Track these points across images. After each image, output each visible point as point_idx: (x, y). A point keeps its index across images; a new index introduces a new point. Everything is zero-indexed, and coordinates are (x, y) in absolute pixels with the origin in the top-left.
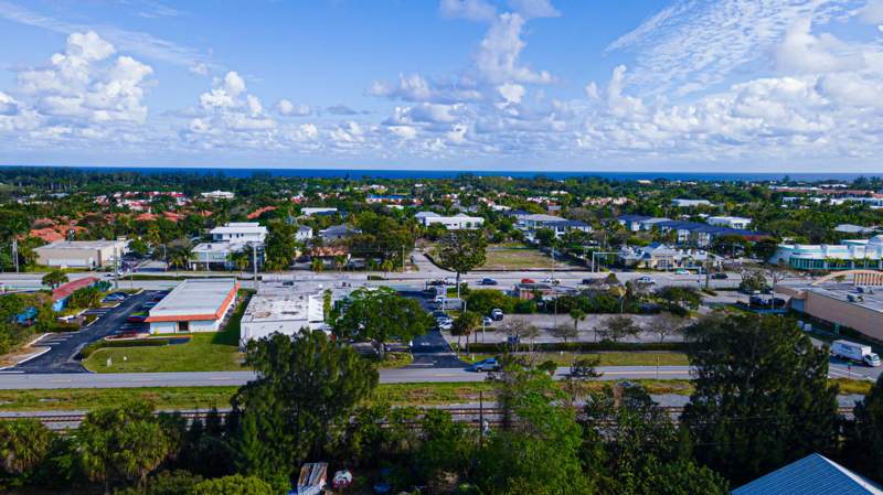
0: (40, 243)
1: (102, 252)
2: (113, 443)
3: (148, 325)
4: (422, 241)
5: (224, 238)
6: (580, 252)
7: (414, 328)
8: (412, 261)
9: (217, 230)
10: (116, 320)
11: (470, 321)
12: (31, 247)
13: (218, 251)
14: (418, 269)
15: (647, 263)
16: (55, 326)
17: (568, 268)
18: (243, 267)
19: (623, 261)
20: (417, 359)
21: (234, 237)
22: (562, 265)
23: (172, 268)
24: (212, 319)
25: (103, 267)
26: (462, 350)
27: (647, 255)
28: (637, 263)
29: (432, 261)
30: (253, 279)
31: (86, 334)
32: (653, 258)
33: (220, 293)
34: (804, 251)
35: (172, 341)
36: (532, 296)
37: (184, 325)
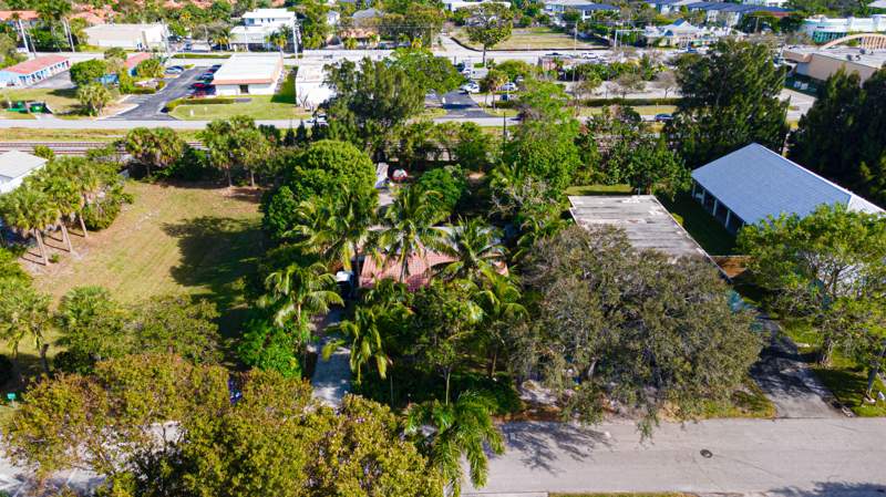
0: (87, 25)
1: (147, 34)
2: (232, 143)
3: (213, 87)
4: (449, 24)
5: (256, 22)
6: (604, 32)
7: (447, 82)
8: (439, 42)
9: (247, 15)
10: (183, 87)
11: (496, 78)
12: (81, 28)
13: (257, 33)
14: (445, 50)
15: (668, 42)
16: (135, 89)
17: (591, 47)
18: (282, 46)
19: (646, 39)
20: (450, 113)
21: (266, 22)
22: (586, 45)
23: (214, 49)
24: (267, 84)
25: (150, 48)
26: (488, 107)
27: (670, 33)
28: (659, 40)
29: (458, 43)
30: (294, 57)
31: (163, 96)
32: (675, 36)
33: (269, 64)
34: (830, 24)
35: (238, 101)
36: (554, 66)
37: (244, 88)
